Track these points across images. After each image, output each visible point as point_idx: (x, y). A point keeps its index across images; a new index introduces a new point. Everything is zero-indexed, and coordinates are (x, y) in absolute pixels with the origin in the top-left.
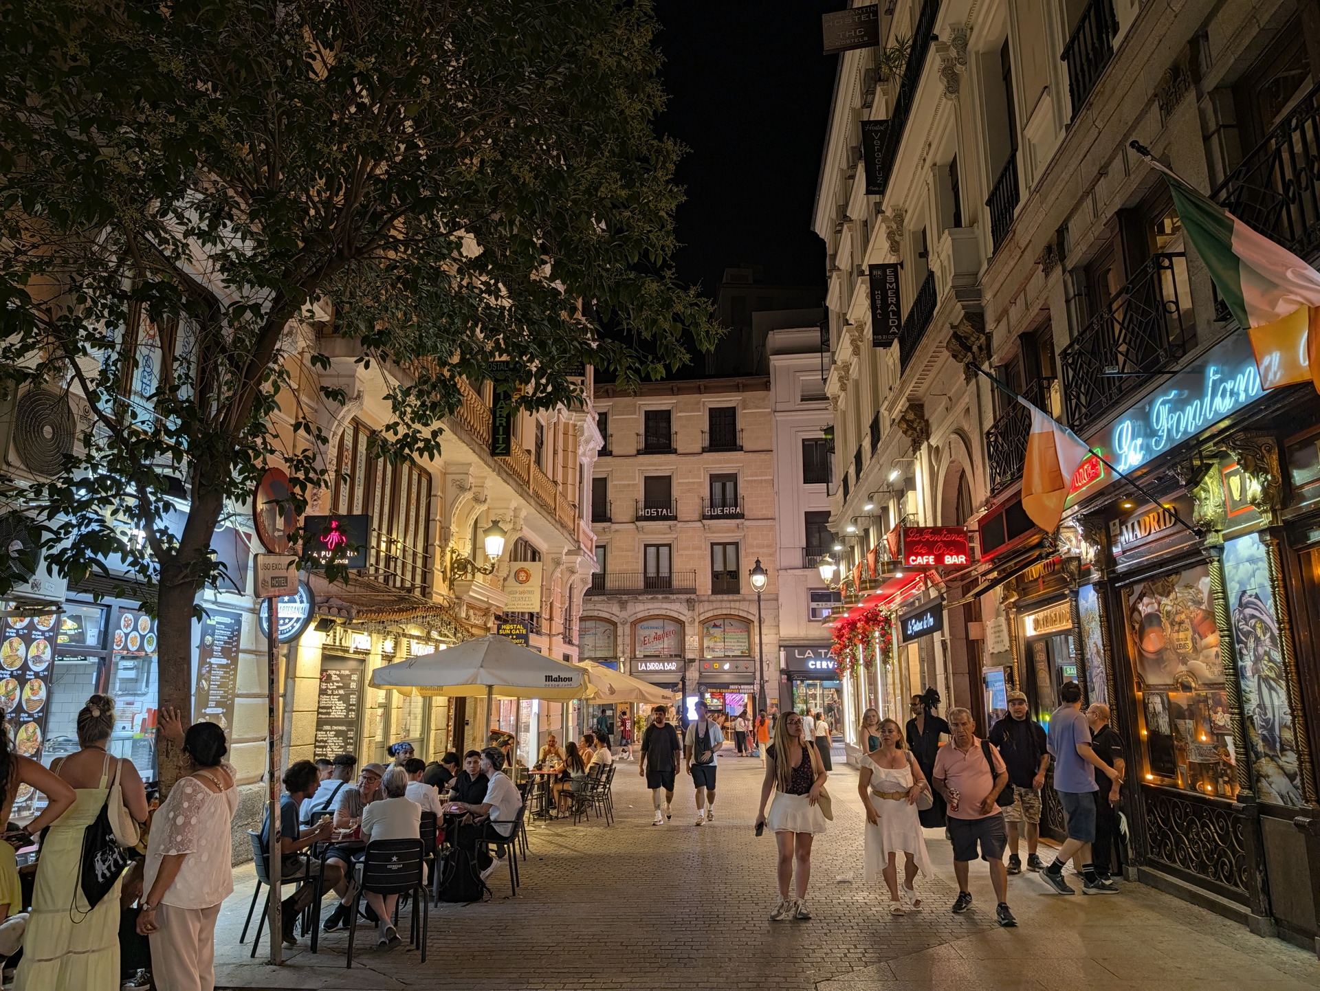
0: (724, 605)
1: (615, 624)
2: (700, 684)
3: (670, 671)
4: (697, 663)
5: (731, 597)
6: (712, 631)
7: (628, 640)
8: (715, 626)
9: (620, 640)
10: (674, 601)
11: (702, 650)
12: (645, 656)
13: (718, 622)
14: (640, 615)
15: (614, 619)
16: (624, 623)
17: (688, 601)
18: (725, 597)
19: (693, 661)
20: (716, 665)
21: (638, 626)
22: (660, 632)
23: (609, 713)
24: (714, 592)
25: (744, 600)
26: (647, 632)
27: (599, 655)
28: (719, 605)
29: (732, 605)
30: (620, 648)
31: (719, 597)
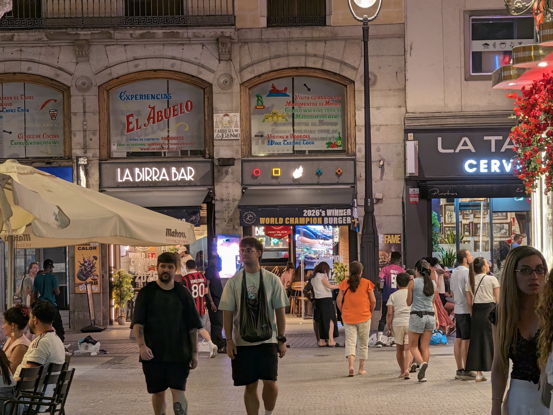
0: (293, 48)
1: (65, 90)
2: (243, 208)
3: (183, 184)
4: (237, 167)
5: (307, 32)
6: (268, 101)
7: (93, 122)
8: (275, 92)
9: (76, 123)
10: (189, 42)
11: (247, 141)
12: (131, 155)
13: (280, 85)
14: (119, 71)
15: (64, 79)
16: (84, 88)
17: (218, 41)
18: (296, 32)
19: (228, 162)
20: (277, 171)
21: (115, 94)
22: (160, 105)
23: (58, 267)
24: (271, 23)
25: (334, 38)
26: (132, 106)
27: (33, 152)
28: (282, 49)
29: (311, 48)
30: (77, 139)
31: (284, 32)
